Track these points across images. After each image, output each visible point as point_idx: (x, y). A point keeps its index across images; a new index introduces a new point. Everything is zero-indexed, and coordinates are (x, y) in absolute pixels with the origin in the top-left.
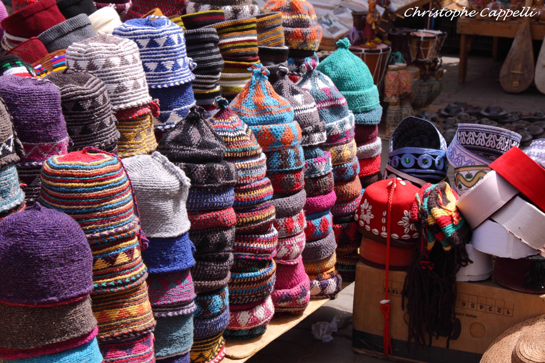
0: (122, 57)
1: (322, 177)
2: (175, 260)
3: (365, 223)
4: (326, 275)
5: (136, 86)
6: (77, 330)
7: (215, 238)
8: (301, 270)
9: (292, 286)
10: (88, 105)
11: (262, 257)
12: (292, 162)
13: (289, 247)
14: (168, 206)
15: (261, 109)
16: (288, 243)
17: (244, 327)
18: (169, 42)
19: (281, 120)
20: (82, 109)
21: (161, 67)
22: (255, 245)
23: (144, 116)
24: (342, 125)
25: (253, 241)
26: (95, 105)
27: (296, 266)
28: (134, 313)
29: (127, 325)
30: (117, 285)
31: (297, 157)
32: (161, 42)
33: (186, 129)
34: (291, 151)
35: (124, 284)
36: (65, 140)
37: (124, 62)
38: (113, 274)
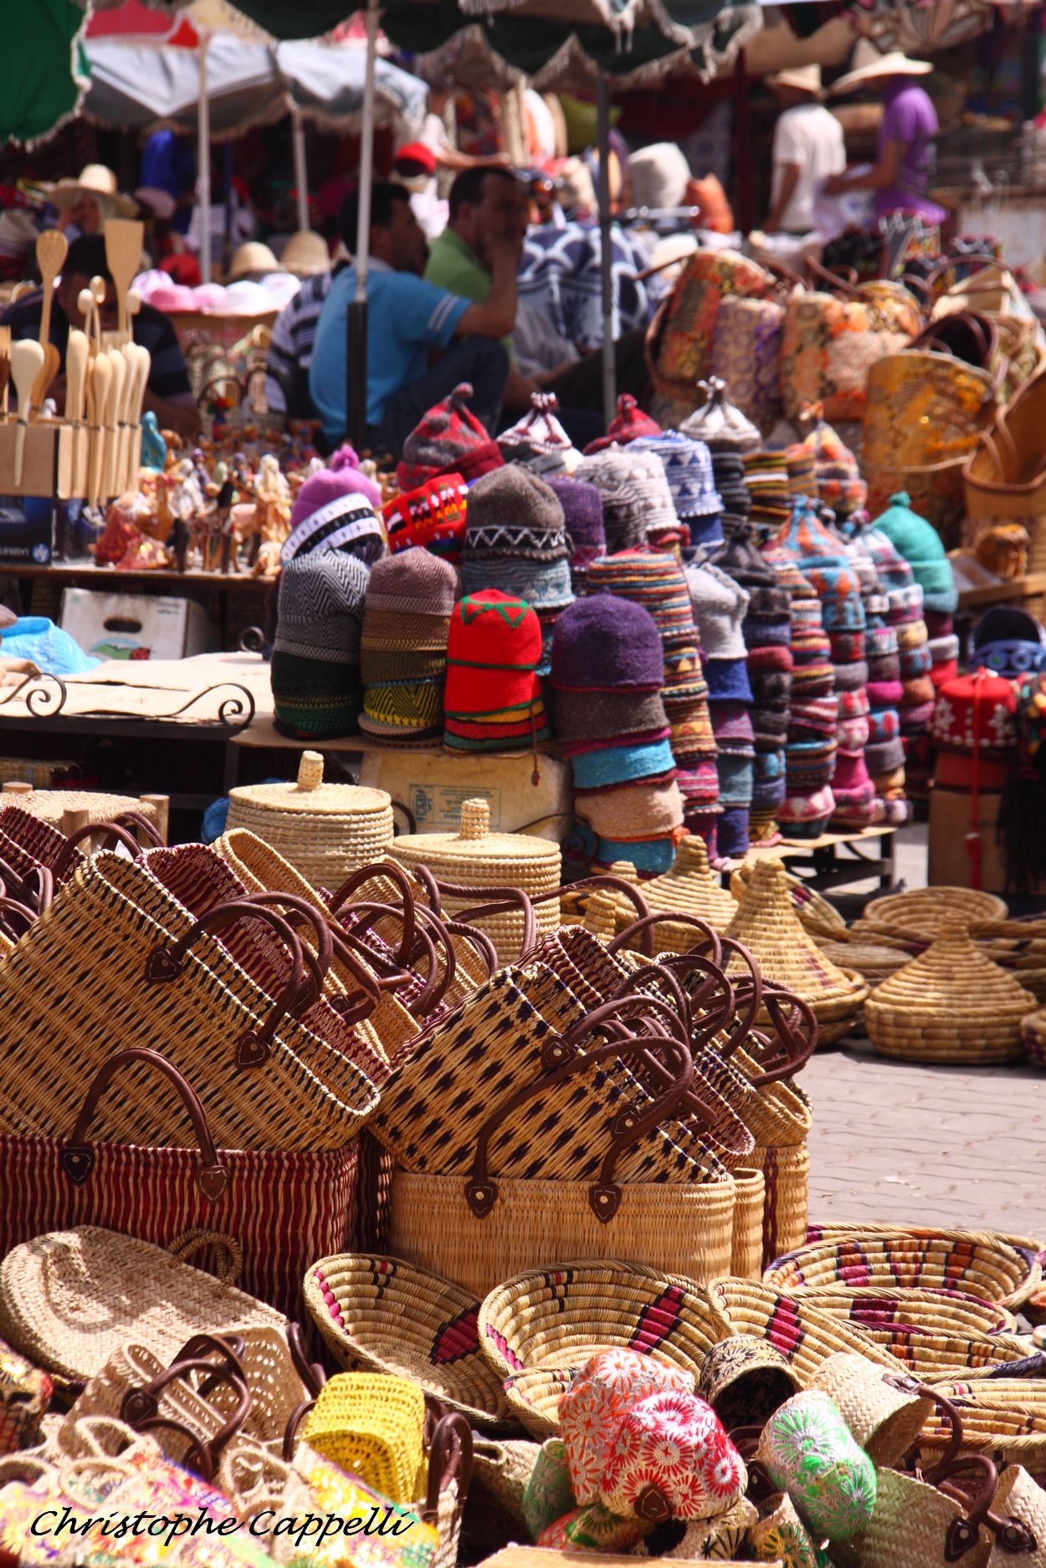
0: (648, 470)
1: (884, 656)
2: (733, 687)
3: (943, 731)
4: (891, 795)
5: (664, 506)
6: (652, 721)
7: (771, 680)
8: (862, 769)
9: (853, 787)
10: (623, 513)
11: (820, 726)
12: (851, 619)
13: (849, 731)
14: (724, 622)
15: (808, 550)
16: (847, 725)
17: (798, 818)
18: (694, 459)
19: (834, 564)
20: (616, 517)
21: (685, 491)
22: (811, 709)
23: (672, 543)
24: (907, 596)
25: (809, 703)
26: (629, 515)
27: (855, 759)
28: (698, 730)
29: (692, 742)
30: (680, 694)
31: (856, 613)
32: (686, 459)
33: (731, 550)
34: (848, 605)
35: (688, 694)
36: (603, 547)
37: (650, 476)
38: (675, 682)
